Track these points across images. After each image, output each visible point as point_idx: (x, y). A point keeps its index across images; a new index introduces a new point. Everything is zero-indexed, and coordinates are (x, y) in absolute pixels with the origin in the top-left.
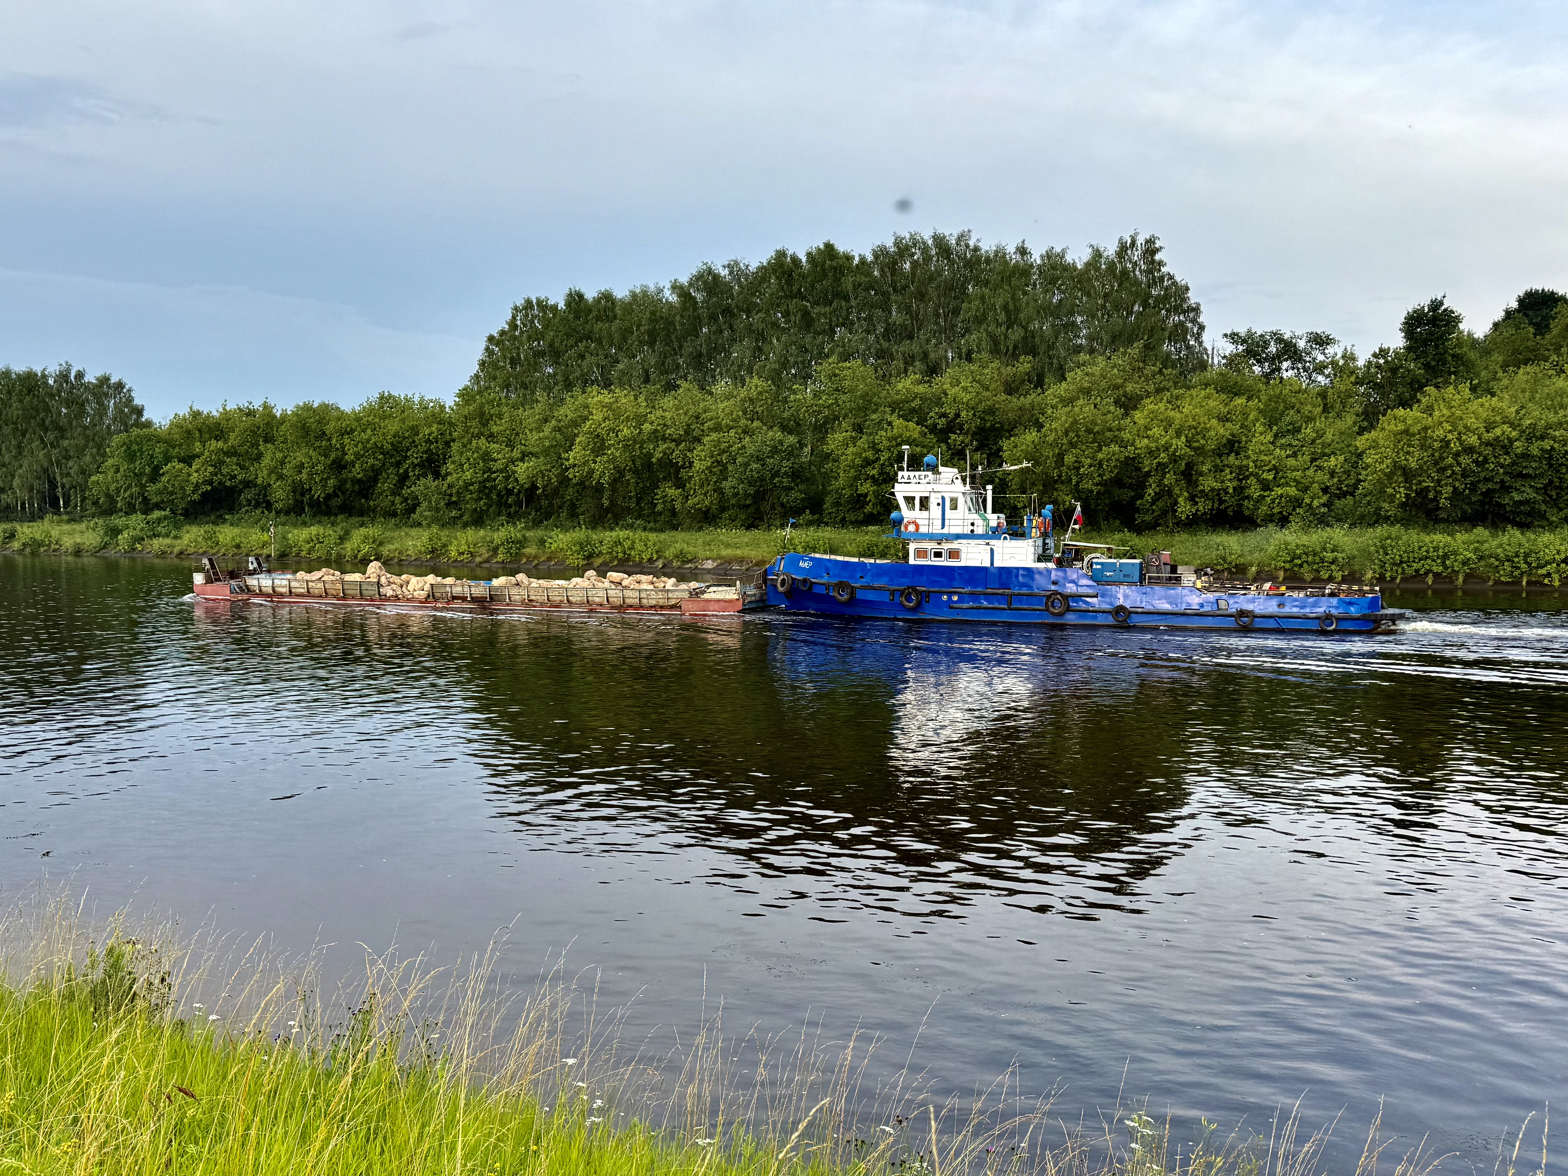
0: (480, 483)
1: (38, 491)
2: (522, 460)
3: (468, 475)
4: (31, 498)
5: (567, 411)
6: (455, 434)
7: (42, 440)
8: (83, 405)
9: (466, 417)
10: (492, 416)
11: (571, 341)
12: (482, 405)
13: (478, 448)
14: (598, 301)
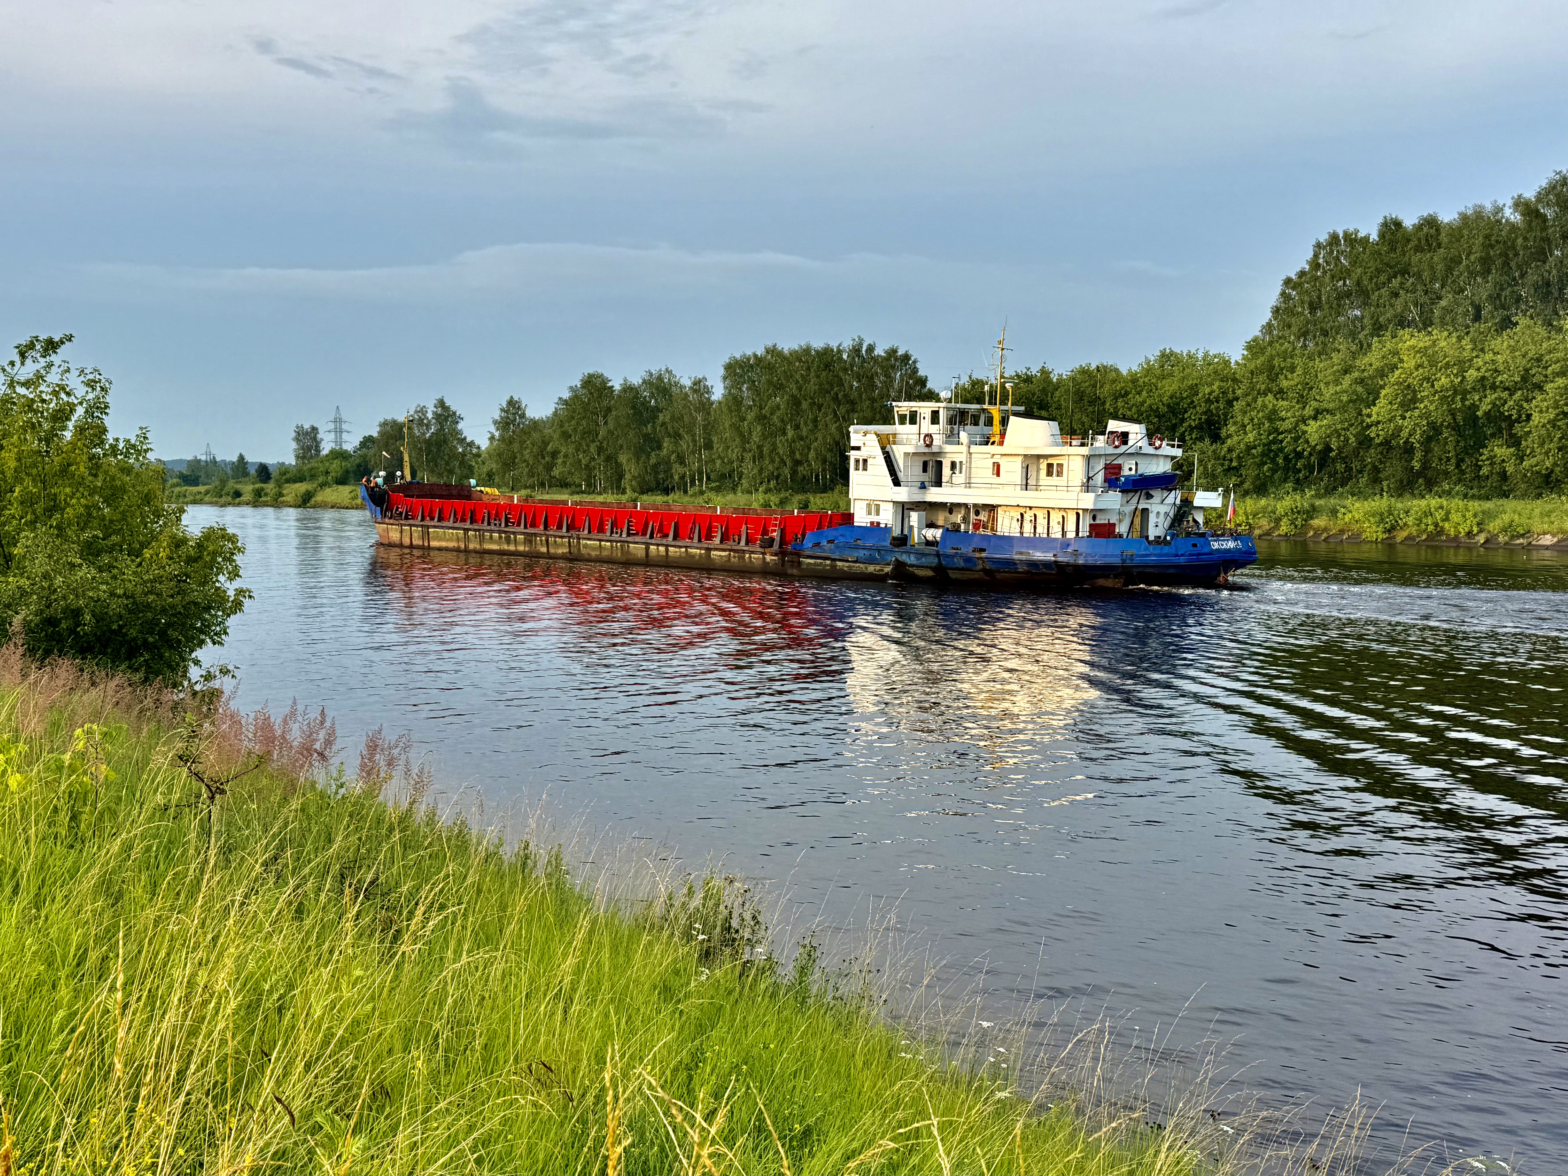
0: (1264, 445)
1: (831, 463)
2: (1315, 418)
3: (1251, 437)
4: (824, 470)
5: (1373, 359)
6: (1239, 392)
7: (836, 414)
8: (872, 378)
9: (1252, 373)
10: (1282, 369)
11: (1383, 278)
12: (1271, 358)
13: (1264, 406)
14: (1419, 228)
